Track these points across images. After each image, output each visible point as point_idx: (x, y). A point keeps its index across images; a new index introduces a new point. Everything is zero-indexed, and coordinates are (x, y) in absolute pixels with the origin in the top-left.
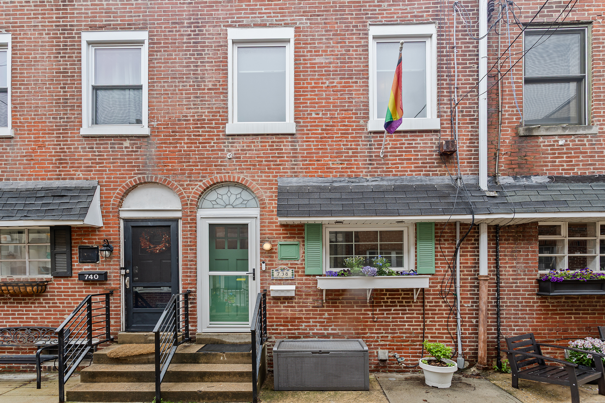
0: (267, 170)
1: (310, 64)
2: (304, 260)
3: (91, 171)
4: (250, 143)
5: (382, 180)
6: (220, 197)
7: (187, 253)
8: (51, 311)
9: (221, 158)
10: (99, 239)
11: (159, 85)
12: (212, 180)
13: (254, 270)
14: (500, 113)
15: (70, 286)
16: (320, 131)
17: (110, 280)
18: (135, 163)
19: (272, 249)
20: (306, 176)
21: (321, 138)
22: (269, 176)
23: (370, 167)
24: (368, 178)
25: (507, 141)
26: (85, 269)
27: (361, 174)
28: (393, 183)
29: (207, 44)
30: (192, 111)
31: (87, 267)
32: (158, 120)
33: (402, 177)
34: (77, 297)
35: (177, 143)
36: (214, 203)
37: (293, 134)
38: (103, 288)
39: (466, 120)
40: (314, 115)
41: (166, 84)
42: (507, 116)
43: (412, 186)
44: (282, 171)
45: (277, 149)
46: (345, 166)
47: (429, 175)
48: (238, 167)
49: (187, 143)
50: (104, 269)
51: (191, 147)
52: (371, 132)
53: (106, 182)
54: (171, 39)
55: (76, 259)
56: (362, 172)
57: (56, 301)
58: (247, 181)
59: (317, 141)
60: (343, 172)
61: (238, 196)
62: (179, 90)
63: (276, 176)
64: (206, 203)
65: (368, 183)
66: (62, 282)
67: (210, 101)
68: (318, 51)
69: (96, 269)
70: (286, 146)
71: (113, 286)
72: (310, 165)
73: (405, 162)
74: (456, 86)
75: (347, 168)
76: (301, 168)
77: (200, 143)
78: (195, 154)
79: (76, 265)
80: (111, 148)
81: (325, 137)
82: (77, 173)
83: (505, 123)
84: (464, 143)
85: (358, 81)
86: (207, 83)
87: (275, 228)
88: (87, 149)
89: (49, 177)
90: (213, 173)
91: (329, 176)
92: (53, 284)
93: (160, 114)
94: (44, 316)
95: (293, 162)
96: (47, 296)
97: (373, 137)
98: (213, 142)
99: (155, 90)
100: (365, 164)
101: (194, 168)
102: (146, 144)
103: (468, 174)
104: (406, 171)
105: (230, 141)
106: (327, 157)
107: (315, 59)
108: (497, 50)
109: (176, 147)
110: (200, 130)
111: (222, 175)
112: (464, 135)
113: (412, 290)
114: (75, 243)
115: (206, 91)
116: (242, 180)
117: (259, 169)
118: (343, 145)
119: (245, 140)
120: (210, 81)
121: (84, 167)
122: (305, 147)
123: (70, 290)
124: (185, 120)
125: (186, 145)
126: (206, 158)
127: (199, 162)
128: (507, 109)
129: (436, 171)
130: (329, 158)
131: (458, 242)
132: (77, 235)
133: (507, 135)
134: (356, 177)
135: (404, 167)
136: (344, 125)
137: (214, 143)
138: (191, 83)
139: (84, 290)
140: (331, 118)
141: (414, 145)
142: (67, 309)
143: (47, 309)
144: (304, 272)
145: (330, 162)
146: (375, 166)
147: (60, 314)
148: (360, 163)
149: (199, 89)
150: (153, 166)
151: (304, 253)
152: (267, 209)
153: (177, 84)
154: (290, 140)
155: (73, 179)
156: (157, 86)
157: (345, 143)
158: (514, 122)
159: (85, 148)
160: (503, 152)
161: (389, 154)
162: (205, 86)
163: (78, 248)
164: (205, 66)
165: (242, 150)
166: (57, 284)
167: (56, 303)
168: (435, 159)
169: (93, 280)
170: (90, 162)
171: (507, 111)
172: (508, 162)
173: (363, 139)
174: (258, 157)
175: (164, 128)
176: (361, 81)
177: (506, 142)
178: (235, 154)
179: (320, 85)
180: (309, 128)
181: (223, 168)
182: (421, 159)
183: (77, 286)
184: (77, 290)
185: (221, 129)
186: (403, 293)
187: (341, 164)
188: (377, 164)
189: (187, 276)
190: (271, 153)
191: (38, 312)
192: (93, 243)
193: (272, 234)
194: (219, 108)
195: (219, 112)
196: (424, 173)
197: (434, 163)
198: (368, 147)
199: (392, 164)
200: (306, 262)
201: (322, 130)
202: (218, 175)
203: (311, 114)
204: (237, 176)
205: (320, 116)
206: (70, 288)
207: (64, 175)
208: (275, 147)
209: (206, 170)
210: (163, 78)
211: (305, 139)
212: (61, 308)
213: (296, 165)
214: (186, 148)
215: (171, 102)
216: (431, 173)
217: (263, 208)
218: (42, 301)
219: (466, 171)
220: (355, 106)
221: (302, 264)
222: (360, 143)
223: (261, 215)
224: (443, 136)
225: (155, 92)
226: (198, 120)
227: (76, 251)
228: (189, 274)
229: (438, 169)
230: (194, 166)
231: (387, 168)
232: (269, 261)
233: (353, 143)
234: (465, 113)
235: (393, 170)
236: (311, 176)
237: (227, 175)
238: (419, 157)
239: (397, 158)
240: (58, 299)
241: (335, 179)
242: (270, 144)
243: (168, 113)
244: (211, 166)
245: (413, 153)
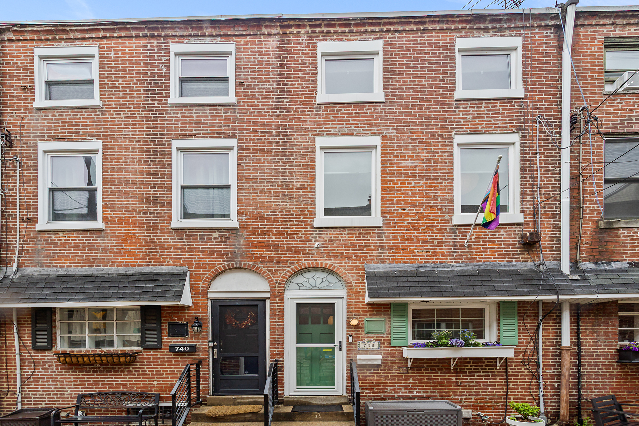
0: (354, 258)
1: (397, 167)
2: (390, 334)
3: (181, 258)
4: (337, 234)
5: (467, 265)
6: (306, 280)
7: (275, 328)
8: (140, 378)
9: (309, 247)
10: (188, 316)
11: (248, 185)
12: (300, 266)
13: (340, 342)
14: (581, 209)
15: (159, 357)
16: (406, 224)
17: (199, 351)
18: (224, 251)
19: (358, 324)
20: (392, 263)
21: (407, 230)
22: (356, 263)
23: (455, 254)
24: (453, 264)
25: (588, 232)
26: (174, 342)
27: (446, 261)
28: (477, 268)
29: (295, 150)
30: (280, 207)
31: (176, 341)
32: (246, 215)
33: (486, 263)
34: (166, 366)
35: (265, 234)
36: (300, 285)
37: (380, 227)
38: (192, 358)
39: (548, 215)
40: (400, 211)
41: (255, 185)
42: (588, 212)
43: (496, 270)
44: (369, 258)
45: (364, 240)
46: (430, 254)
47: (512, 261)
48: (325, 255)
49: (275, 235)
50: (193, 342)
51: (280, 238)
52: (455, 225)
53: (195, 268)
54: (260, 146)
55: (165, 334)
56: (447, 259)
57: (145, 369)
58: (334, 267)
59: (402, 233)
60: (428, 259)
61: (325, 279)
62: (268, 189)
63: (363, 263)
64: (292, 286)
65: (453, 269)
66: (152, 353)
67: (298, 198)
68: (405, 156)
69: (185, 342)
70: (373, 238)
71: (201, 356)
72: (396, 253)
73: (489, 250)
74: (539, 186)
75: (432, 256)
76: (388, 256)
77: (288, 234)
78: (283, 244)
79: (165, 339)
80: (200, 239)
81: (411, 230)
82: (167, 260)
83: (586, 217)
84: (546, 234)
85: (444, 181)
86: (295, 184)
87: (361, 307)
88: (177, 240)
89: (139, 263)
90: (301, 260)
91: (415, 262)
92: (143, 355)
93: (249, 209)
94: (134, 382)
95: (380, 251)
96: (137, 365)
97: (457, 229)
98: (300, 233)
99: (244, 189)
100: (450, 252)
101: (282, 256)
102: (235, 235)
103: (550, 260)
104: (490, 258)
105: (318, 232)
106: (413, 246)
107: (401, 163)
108: (579, 156)
109: (265, 238)
110: (289, 223)
111: (310, 262)
112: (546, 228)
113: (495, 359)
114: (164, 320)
115: (294, 190)
116: (330, 266)
117: (346, 257)
118: (429, 236)
119: (333, 232)
120: (298, 182)
121: (174, 255)
122: (391, 238)
123: (159, 360)
124: (273, 215)
125: (274, 237)
126: (294, 247)
127: (288, 251)
128: (588, 205)
129: (519, 258)
130: (415, 247)
131: (540, 318)
132: (167, 313)
133: (588, 227)
134: (441, 263)
135: (488, 255)
136: (430, 219)
137: (302, 234)
138: (280, 184)
139: (173, 360)
140: (417, 213)
141: (497, 236)
142: (156, 376)
143: (136, 376)
144: (390, 343)
145: (416, 251)
146: (460, 253)
147: (149, 381)
148: (445, 251)
149: (288, 189)
150: (242, 254)
151: (390, 327)
152: (354, 291)
153: (266, 184)
154: (376, 231)
155: (163, 265)
156: (246, 186)
157: (430, 234)
158: (595, 217)
159: (175, 239)
160: (584, 242)
161: (473, 244)
162: (293, 185)
163: (167, 324)
164: (293, 169)
165: (329, 240)
166: (147, 355)
167: (146, 371)
168: (518, 248)
169: (184, 351)
170: (180, 251)
171: (588, 207)
172: (589, 250)
173: (448, 231)
174: (345, 247)
175: (253, 222)
176: (446, 182)
177: (587, 234)
178: (323, 244)
179: (406, 185)
180: (395, 221)
181: (310, 255)
182: (504, 248)
183: (166, 357)
184: (166, 360)
185: (309, 223)
186: (486, 361)
187: (426, 252)
188: (461, 252)
189: (275, 348)
190: (358, 243)
191: (128, 379)
192: (182, 320)
193: (359, 311)
194: (307, 205)
195: (307, 208)
196: (507, 259)
197: (517, 251)
198: (453, 237)
199: (475, 252)
200: (392, 335)
201: (408, 223)
202: (306, 262)
203: (398, 210)
204: (324, 263)
205: (406, 211)
206: (159, 358)
207: (154, 262)
208: (362, 238)
209: (295, 257)
210: (252, 179)
211: (391, 231)
212: (150, 376)
213: (382, 253)
214: (274, 239)
215: (259, 199)
216: (514, 260)
217: (350, 289)
218: (131, 369)
219: (549, 257)
220: (440, 203)
221: (387, 337)
222: (445, 234)
223: (348, 296)
224: (526, 228)
225: (244, 191)
226: (286, 215)
227: (165, 327)
228: (277, 346)
229: (521, 256)
230: (282, 254)
231: (471, 255)
232: (356, 334)
233: (438, 235)
234: (547, 209)
235: (477, 257)
236: (397, 263)
237: (315, 262)
238: (503, 246)
239: (481, 247)
240: (147, 368)
241: (420, 265)
242: (357, 235)
243: (256, 209)
244: (299, 254)
245: (496, 242)
